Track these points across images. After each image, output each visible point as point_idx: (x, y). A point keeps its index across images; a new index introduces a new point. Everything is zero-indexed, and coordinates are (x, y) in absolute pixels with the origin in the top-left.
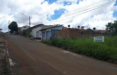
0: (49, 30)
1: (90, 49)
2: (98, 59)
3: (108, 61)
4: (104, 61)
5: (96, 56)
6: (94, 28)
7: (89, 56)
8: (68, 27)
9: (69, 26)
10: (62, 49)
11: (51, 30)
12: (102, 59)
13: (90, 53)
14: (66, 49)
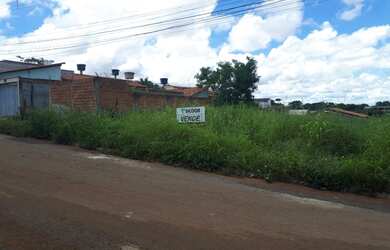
0: (8, 81)
1: (170, 142)
2: (195, 168)
3: (221, 170)
4: (212, 171)
5: (190, 162)
6: (164, 81)
7: (170, 162)
8: (78, 72)
9: (81, 67)
10: (77, 150)
11: (17, 80)
12: (206, 167)
13: (172, 156)
14: (92, 148)
